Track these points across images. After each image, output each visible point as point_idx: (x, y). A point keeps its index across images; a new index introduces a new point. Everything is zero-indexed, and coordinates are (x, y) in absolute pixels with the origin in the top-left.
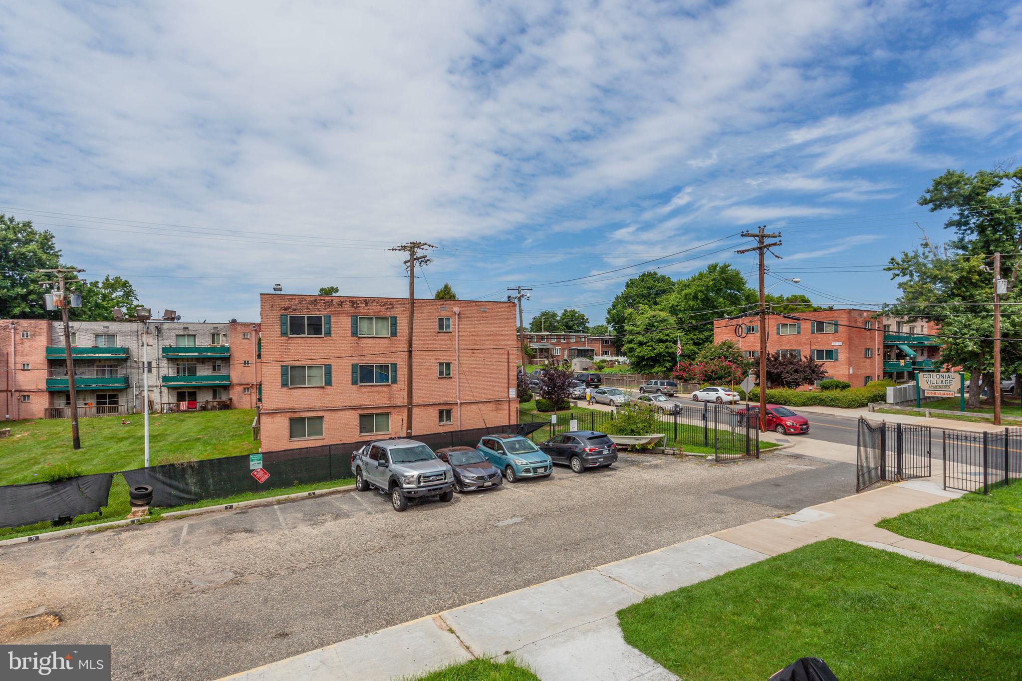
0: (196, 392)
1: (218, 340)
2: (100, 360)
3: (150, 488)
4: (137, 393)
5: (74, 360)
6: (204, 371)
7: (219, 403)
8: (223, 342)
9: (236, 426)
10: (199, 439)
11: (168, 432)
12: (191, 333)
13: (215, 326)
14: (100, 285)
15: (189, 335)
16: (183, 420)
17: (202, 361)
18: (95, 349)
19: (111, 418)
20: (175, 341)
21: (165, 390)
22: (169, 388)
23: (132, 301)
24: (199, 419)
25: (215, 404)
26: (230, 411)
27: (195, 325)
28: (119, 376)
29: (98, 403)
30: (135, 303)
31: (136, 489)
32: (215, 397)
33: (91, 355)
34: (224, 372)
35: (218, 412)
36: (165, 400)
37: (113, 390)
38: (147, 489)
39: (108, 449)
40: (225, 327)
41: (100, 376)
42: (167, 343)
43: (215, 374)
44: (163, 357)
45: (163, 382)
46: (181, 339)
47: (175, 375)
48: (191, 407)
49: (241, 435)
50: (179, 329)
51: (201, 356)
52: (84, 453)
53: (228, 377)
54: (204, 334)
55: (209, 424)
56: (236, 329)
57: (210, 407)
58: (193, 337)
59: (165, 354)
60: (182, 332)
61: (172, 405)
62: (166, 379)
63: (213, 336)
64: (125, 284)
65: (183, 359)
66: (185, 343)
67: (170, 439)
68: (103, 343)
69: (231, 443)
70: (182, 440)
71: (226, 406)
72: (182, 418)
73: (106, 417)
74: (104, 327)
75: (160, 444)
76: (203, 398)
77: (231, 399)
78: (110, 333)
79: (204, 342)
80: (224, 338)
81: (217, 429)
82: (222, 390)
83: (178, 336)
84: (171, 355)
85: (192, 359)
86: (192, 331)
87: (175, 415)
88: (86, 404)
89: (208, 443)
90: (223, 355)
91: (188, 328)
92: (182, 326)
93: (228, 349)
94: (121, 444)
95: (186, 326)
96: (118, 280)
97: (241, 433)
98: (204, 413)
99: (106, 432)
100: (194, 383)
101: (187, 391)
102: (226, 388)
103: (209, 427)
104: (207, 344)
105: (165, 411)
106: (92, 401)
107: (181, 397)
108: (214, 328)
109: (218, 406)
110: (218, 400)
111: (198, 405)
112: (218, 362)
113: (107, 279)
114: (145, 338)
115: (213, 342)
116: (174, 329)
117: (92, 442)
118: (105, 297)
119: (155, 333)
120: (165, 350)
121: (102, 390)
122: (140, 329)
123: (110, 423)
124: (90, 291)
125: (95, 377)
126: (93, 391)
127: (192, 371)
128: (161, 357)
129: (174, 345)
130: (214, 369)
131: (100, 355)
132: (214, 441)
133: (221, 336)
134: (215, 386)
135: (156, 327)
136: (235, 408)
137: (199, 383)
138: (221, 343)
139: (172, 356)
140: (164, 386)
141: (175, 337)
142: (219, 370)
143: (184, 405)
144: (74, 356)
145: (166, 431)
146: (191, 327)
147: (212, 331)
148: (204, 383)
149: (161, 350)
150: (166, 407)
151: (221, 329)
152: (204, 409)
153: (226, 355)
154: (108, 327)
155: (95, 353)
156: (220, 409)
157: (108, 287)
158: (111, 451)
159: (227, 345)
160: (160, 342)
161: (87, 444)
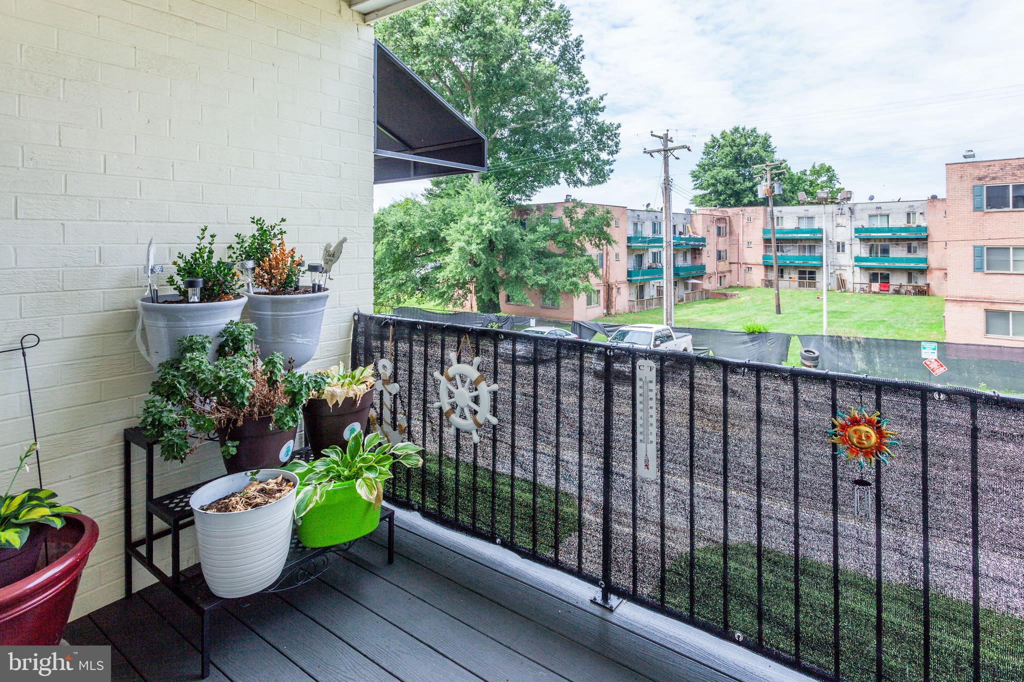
0: (888, 274)
1: (915, 219)
2: (801, 240)
3: (817, 354)
4: (832, 271)
5: (777, 240)
6: (898, 253)
7: (915, 287)
8: (919, 221)
9: (930, 314)
10: (885, 321)
11: (855, 311)
12: (883, 212)
13: (911, 204)
14: (808, 173)
15: (881, 215)
16: (873, 302)
17: (897, 241)
18: (798, 230)
19: (809, 292)
20: (867, 221)
21: (857, 270)
22: (861, 268)
23: (835, 185)
24: (890, 302)
25: (910, 288)
26: (926, 298)
27: (888, 204)
28: (816, 255)
29: (800, 278)
30: (838, 186)
31: (805, 351)
32: (910, 280)
33: (795, 235)
34: (920, 254)
35: (912, 298)
36: (857, 280)
37: (812, 267)
38: (814, 353)
39: (800, 318)
40: (922, 204)
41: (801, 254)
42: (859, 224)
43: (910, 256)
44: (856, 237)
45: (856, 261)
46: (873, 219)
47: (867, 255)
48: (882, 289)
49: (932, 324)
50: (871, 209)
51: (895, 237)
52: (783, 318)
53: (925, 260)
54: (899, 213)
55: (899, 309)
56: (935, 206)
57: (903, 291)
58: (886, 217)
59: (857, 235)
60: (874, 212)
61: (864, 286)
62: (858, 259)
63: (909, 215)
64: (829, 170)
65: (875, 240)
66: (879, 223)
67: (856, 317)
68: (804, 225)
69: (917, 330)
70: (867, 320)
71: (923, 292)
72: (872, 299)
73: (805, 290)
74: (805, 210)
75: (845, 320)
76: (896, 280)
77: (928, 285)
78: (810, 215)
79: (898, 221)
80: (921, 216)
81: (907, 314)
82: (919, 275)
83: (870, 216)
84: (863, 235)
85: (885, 240)
86: (885, 210)
87: (866, 295)
88: (790, 278)
89: (891, 327)
90: (918, 236)
91: (880, 208)
92: (875, 206)
93: (926, 229)
94: (812, 315)
95: (879, 205)
96: (822, 166)
97: (933, 322)
98: (896, 296)
99: (803, 304)
100: (886, 264)
101: (879, 272)
102: (923, 272)
103: (898, 311)
104: (901, 223)
105: (857, 291)
106: (795, 275)
107: (874, 278)
108: (910, 207)
109: (913, 291)
110: (913, 284)
111: (892, 288)
112: (914, 244)
113: (814, 167)
114: (840, 220)
115: (909, 222)
116: (867, 209)
117: (791, 311)
118: (812, 183)
119: (848, 213)
120: (857, 230)
121: (803, 267)
122: (834, 211)
123: (807, 296)
124: (799, 178)
125: (798, 254)
126: (796, 267)
127: (885, 251)
128: (853, 237)
129: (866, 226)
130: (909, 251)
131: (802, 235)
132: (899, 326)
133: (918, 214)
134: (910, 269)
135: (850, 208)
136: (933, 295)
137: (891, 265)
138: (917, 223)
139: (865, 237)
140: (856, 266)
141: (867, 217)
142: (916, 252)
143: (876, 287)
144: (778, 236)
145: (854, 309)
146: (884, 206)
147: (908, 210)
148: (898, 265)
149: (853, 230)
150: (858, 287)
151: (918, 207)
152: (897, 292)
153: (924, 235)
154: (808, 210)
155: (797, 233)
156: (915, 294)
157: (814, 174)
158: (802, 320)
159: (924, 224)
160: (853, 223)
161: (786, 311)
